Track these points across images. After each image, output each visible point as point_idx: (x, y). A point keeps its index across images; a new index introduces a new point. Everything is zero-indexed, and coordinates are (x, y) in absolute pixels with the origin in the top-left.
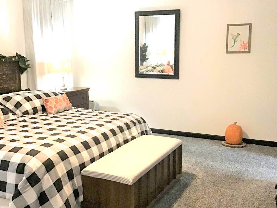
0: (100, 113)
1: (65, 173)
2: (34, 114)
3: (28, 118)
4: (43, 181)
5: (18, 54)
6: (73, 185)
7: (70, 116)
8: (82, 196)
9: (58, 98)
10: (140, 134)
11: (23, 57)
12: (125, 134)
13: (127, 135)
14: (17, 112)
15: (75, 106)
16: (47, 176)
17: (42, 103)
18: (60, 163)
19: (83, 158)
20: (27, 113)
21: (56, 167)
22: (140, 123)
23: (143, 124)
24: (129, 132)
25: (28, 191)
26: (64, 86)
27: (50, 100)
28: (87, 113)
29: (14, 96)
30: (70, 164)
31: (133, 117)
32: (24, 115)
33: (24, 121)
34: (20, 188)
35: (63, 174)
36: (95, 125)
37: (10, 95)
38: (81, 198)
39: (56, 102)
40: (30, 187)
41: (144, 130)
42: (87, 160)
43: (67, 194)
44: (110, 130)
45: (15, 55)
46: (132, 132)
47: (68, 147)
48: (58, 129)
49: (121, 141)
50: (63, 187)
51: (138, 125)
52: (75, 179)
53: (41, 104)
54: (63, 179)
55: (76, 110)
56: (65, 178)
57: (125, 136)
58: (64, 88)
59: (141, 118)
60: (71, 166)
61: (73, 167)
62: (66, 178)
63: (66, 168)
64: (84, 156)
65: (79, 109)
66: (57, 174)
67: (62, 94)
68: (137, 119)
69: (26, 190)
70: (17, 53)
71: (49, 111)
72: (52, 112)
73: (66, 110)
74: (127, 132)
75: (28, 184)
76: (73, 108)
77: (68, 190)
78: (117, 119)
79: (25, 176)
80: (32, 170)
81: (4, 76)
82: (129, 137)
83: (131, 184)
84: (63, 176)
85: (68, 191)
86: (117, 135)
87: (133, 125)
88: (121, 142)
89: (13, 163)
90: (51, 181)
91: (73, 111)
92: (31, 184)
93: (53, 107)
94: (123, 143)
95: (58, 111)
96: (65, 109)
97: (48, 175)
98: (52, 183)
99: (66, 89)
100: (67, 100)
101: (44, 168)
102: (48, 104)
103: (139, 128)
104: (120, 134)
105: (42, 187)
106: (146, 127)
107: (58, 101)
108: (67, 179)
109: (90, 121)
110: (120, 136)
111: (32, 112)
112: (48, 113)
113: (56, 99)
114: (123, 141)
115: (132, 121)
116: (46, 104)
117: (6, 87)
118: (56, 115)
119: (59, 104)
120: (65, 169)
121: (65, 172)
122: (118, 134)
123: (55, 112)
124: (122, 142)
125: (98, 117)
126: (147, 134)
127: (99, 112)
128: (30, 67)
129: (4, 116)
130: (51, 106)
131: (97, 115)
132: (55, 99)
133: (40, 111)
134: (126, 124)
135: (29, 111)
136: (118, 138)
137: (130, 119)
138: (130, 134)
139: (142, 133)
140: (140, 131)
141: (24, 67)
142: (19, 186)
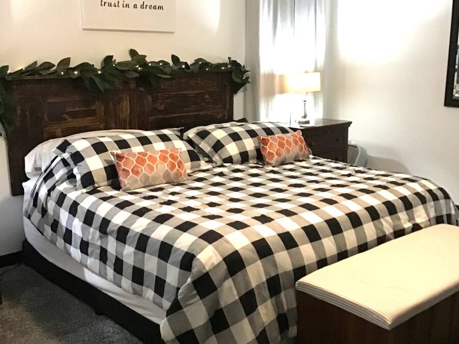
0: (357, 172)
1: (263, 283)
2: (242, 163)
3: (228, 169)
4: (221, 291)
5: (231, 59)
6: (278, 306)
7: (300, 172)
8: (295, 327)
9: (286, 138)
10: (434, 221)
11: (239, 65)
12: (399, 219)
13: (402, 222)
14: (216, 158)
15: (317, 154)
16: (229, 283)
17: (258, 145)
18: (256, 261)
19: (303, 258)
20: (229, 160)
21: (248, 268)
22: (435, 198)
23: (442, 202)
24: (409, 216)
25: (194, 305)
26: (305, 117)
27: (270, 141)
28: (332, 170)
29: (213, 130)
30: (275, 265)
31: (423, 186)
32: (225, 164)
33: (221, 174)
34: (182, 296)
35: (260, 282)
36: (339, 195)
37: (209, 128)
38: (293, 331)
39: (281, 145)
40: (198, 297)
41: (444, 213)
42: (310, 262)
43: (264, 320)
44: (367, 209)
45: (228, 61)
46: (415, 216)
47: (275, 234)
48: (271, 195)
49: (388, 230)
50: (257, 306)
51: (431, 204)
52: (283, 294)
53: (255, 147)
54: (259, 293)
55: (316, 161)
56: (262, 289)
57: (397, 222)
58: (304, 120)
59: (441, 189)
60: (277, 270)
61: (280, 271)
62: (263, 291)
63: (266, 273)
64: (304, 254)
65: (322, 161)
66: (247, 282)
67: (295, 130)
68: (430, 191)
69: (190, 302)
70: (229, 58)
71: (267, 160)
72: (272, 162)
73: (297, 159)
74: (403, 215)
75: (195, 292)
76: (311, 156)
77: (266, 312)
78: (385, 188)
79: (192, 275)
80: (204, 267)
81: (207, 97)
82: (407, 225)
83: (387, 328)
84: (258, 286)
85: (266, 315)
86: (381, 219)
87: (419, 202)
88: (387, 233)
89: (178, 249)
90: (235, 292)
91: (309, 163)
92: (199, 293)
93: (275, 153)
94: (392, 237)
95: (283, 162)
96: (295, 158)
97: (232, 282)
98: (237, 298)
99: (308, 122)
100: (302, 142)
101: (225, 267)
102: (267, 147)
103: (433, 209)
104: (388, 218)
105: (218, 302)
106: (449, 208)
107: (283, 144)
108: (266, 293)
109: (333, 186)
110: (387, 221)
111: (238, 160)
112: (265, 163)
113: (281, 140)
114: (392, 231)
115: (417, 194)
116: (263, 147)
117: (209, 114)
118: (275, 169)
119: (285, 148)
120: (264, 274)
121: (264, 279)
122: (383, 217)
123: (276, 162)
124: (391, 234)
125: (351, 179)
126: (449, 223)
127: (357, 169)
128: (249, 82)
129: (191, 164)
130: (272, 152)
131: (349, 175)
132: (278, 140)
133: (253, 158)
134: (404, 199)
135: (233, 158)
136: (382, 225)
137: (414, 189)
138: (411, 218)
139: (439, 220)
140: (433, 214)
141: (239, 81)
142: (181, 293)
